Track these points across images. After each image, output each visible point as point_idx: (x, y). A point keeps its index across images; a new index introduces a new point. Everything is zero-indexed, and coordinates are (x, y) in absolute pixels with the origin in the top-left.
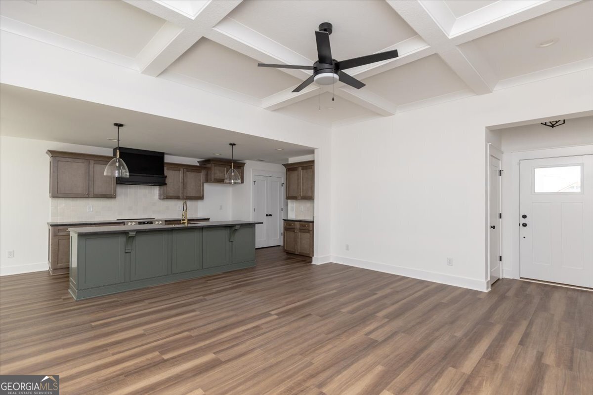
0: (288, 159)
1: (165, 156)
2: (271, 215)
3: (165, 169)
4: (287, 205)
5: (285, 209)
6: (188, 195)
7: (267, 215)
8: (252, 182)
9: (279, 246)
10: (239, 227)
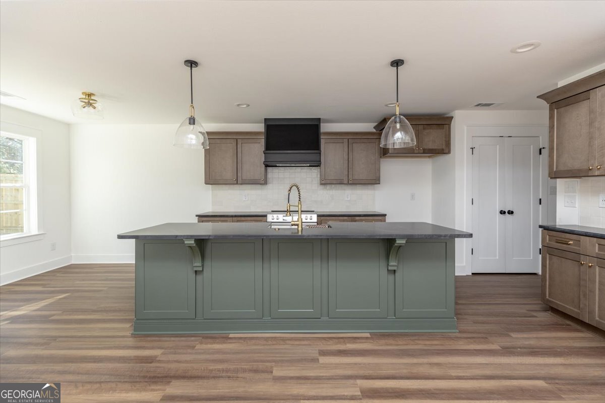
0: (557, 84)
1: (322, 125)
2: (511, 213)
3: (323, 142)
4: (553, 192)
5: (547, 202)
6: (356, 177)
7: (502, 212)
8: (466, 151)
9: (535, 274)
10: (404, 242)
